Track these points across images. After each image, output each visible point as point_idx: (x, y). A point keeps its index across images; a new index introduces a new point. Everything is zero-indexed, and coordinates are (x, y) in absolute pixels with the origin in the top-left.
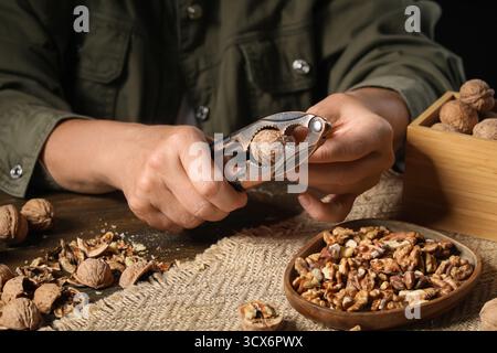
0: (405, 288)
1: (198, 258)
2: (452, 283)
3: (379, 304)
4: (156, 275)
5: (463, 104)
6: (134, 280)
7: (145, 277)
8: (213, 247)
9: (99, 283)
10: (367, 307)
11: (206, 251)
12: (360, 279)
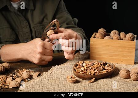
0: (101, 70)
1: (49, 71)
2: (110, 69)
3: (97, 73)
4: (41, 75)
5: (101, 34)
6: (37, 76)
7: (39, 75)
8: (51, 69)
9: (29, 77)
10: (94, 74)
11: (50, 69)
12: (91, 69)
